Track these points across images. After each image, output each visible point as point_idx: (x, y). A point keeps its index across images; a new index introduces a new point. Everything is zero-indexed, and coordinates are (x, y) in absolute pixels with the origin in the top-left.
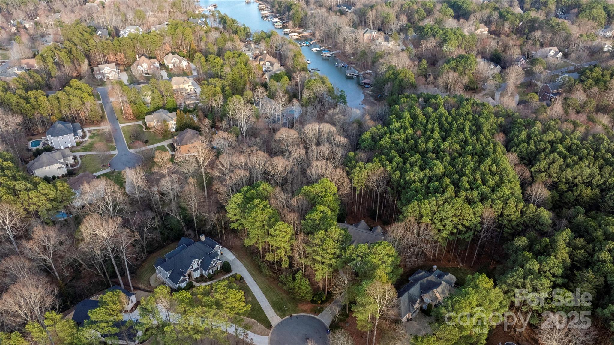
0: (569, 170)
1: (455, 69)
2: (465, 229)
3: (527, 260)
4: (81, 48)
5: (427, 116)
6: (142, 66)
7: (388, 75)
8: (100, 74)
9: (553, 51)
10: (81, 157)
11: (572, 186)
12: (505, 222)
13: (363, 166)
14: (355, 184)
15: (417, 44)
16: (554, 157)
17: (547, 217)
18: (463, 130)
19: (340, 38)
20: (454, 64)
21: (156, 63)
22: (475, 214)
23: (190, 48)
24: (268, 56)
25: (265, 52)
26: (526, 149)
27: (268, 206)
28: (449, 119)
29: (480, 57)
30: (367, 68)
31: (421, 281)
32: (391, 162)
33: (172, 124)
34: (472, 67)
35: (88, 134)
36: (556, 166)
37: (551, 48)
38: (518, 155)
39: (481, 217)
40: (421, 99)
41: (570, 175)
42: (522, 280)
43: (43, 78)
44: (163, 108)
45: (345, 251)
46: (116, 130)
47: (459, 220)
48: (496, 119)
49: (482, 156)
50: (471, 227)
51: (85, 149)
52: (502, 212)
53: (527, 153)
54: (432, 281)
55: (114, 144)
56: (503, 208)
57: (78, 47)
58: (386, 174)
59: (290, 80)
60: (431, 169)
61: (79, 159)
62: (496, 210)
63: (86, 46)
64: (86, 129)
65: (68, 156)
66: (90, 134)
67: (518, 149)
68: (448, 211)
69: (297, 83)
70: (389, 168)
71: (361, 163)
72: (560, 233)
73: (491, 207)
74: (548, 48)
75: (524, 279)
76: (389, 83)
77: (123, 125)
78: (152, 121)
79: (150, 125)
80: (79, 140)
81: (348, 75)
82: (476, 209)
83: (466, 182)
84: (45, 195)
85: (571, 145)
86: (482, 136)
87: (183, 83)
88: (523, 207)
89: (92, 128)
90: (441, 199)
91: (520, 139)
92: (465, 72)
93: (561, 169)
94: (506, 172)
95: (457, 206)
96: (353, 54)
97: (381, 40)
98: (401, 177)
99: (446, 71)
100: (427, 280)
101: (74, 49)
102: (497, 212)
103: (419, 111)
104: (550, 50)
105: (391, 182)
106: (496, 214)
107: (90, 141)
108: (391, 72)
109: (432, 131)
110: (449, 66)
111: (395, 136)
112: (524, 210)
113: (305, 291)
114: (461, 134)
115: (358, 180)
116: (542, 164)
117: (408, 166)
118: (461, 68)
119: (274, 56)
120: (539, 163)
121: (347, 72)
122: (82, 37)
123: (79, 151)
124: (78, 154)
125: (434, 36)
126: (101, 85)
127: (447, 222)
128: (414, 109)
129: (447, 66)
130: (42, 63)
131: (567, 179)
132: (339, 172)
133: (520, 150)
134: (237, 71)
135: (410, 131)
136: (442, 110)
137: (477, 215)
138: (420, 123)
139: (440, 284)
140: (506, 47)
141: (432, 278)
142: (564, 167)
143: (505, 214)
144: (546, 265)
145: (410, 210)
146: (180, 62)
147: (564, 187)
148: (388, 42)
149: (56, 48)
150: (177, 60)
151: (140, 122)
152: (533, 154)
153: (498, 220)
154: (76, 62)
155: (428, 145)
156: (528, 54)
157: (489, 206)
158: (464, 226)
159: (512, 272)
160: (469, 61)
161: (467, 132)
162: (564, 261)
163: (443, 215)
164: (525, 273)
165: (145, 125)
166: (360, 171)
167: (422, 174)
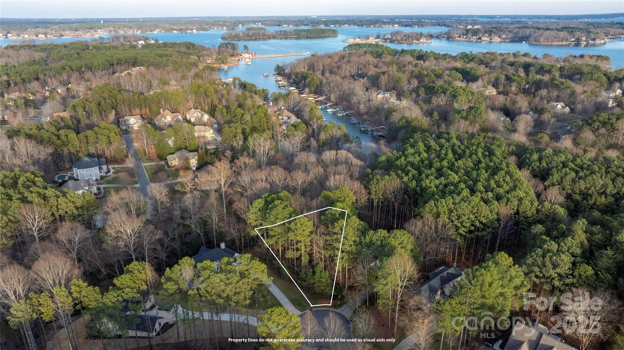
0: (582, 182)
1: (466, 119)
2: (482, 227)
3: (545, 241)
4: (109, 102)
5: (441, 146)
6: (165, 118)
7: (401, 123)
8: (125, 125)
9: (560, 106)
10: (104, 188)
11: (586, 196)
12: (522, 218)
13: (380, 178)
14: (373, 197)
15: (428, 101)
16: (566, 172)
17: (563, 214)
18: (476, 154)
19: (354, 98)
20: (465, 114)
21: (179, 117)
22: (491, 212)
23: (211, 104)
24: (286, 111)
25: (283, 108)
26: (538, 167)
27: (289, 206)
28: (462, 147)
29: (489, 110)
30: (381, 124)
31: (442, 274)
32: (407, 174)
33: (194, 162)
34: (483, 116)
35: (112, 171)
36: (569, 178)
37: (557, 103)
38: (531, 172)
39: (497, 214)
40: (434, 135)
41: (584, 186)
42: (541, 259)
43: (73, 123)
44: (186, 148)
45: (365, 237)
46: (138, 166)
47: (476, 217)
48: (508, 148)
49: (495, 171)
50: (488, 225)
51: (109, 182)
52: (517, 210)
53: (540, 171)
54: (452, 274)
55: (137, 179)
56: (518, 205)
57: (107, 101)
58: (403, 185)
59: (307, 127)
60: (446, 179)
61: (102, 190)
62: (512, 207)
63: (114, 101)
64: (110, 167)
65: (93, 185)
66: (114, 171)
67: (530, 168)
68: (465, 209)
69: (313, 130)
70: (406, 179)
71: (378, 176)
72: (576, 222)
73: (506, 205)
74: (556, 104)
75: (543, 258)
76: (403, 131)
77: (146, 164)
78: (174, 161)
79: (171, 164)
80: (103, 174)
81: (363, 129)
82: (492, 207)
83: (481, 186)
84: (73, 202)
85: (582, 165)
86: (494, 158)
87: (205, 131)
88: (538, 205)
89: (116, 166)
90: (458, 199)
91: (532, 159)
92: (475, 120)
93: (573, 181)
94: (519, 181)
95: (473, 203)
96: (367, 113)
97: (393, 100)
98: (417, 186)
99: (457, 121)
100: (447, 273)
101: (103, 102)
102: (513, 209)
103: (432, 143)
104: (557, 105)
105: (408, 191)
106: (512, 211)
107: (113, 176)
108: (404, 121)
109: (446, 154)
110: (460, 116)
111: (411, 159)
112: (539, 207)
113: (325, 284)
114: (474, 157)
115: (376, 191)
116: (556, 177)
117: (424, 176)
118: (471, 117)
119: (292, 111)
120: (552, 177)
121: (362, 126)
122: (112, 94)
123: (102, 184)
124: (102, 186)
125: (445, 93)
126: (126, 134)
127: (464, 218)
128: (428, 141)
129: (458, 116)
130: (73, 112)
131: (581, 191)
132: (357, 185)
133: (533, 168)
134: (256, 119)
135: (425, 155)
136: (455, 140)
137: (493, 213)
138: (434, 150)
139: (461, 275)
140: (514, 102)
141: (451, 271)
142: (577, 179)
143: (520, 210)
144: (563, 245)
145: (427, 209)
146: (202, 116)
147: (578, 197)
148: (401, 101)
149: (86, 100)
150: (200, 114)
151: (163, 163)
152: (546, 172)
153: (515, 217)
154: (103, 114)
155: (442, 163)
156: (536, 108)
157: (504, 204)
158: (481, 223)
159: (531, 253)
160: (479, 111)
161: (480, 154)
162: (582, 243)
163: (460, 211)
164: (543, 252)
165: (167, 164)
166: (377, 183)
167: (438, 182)
